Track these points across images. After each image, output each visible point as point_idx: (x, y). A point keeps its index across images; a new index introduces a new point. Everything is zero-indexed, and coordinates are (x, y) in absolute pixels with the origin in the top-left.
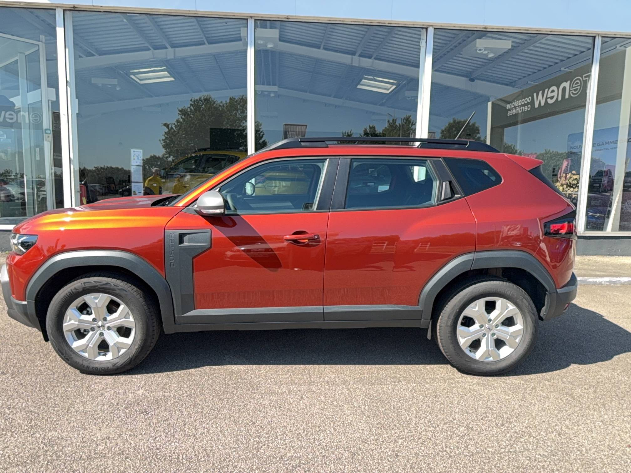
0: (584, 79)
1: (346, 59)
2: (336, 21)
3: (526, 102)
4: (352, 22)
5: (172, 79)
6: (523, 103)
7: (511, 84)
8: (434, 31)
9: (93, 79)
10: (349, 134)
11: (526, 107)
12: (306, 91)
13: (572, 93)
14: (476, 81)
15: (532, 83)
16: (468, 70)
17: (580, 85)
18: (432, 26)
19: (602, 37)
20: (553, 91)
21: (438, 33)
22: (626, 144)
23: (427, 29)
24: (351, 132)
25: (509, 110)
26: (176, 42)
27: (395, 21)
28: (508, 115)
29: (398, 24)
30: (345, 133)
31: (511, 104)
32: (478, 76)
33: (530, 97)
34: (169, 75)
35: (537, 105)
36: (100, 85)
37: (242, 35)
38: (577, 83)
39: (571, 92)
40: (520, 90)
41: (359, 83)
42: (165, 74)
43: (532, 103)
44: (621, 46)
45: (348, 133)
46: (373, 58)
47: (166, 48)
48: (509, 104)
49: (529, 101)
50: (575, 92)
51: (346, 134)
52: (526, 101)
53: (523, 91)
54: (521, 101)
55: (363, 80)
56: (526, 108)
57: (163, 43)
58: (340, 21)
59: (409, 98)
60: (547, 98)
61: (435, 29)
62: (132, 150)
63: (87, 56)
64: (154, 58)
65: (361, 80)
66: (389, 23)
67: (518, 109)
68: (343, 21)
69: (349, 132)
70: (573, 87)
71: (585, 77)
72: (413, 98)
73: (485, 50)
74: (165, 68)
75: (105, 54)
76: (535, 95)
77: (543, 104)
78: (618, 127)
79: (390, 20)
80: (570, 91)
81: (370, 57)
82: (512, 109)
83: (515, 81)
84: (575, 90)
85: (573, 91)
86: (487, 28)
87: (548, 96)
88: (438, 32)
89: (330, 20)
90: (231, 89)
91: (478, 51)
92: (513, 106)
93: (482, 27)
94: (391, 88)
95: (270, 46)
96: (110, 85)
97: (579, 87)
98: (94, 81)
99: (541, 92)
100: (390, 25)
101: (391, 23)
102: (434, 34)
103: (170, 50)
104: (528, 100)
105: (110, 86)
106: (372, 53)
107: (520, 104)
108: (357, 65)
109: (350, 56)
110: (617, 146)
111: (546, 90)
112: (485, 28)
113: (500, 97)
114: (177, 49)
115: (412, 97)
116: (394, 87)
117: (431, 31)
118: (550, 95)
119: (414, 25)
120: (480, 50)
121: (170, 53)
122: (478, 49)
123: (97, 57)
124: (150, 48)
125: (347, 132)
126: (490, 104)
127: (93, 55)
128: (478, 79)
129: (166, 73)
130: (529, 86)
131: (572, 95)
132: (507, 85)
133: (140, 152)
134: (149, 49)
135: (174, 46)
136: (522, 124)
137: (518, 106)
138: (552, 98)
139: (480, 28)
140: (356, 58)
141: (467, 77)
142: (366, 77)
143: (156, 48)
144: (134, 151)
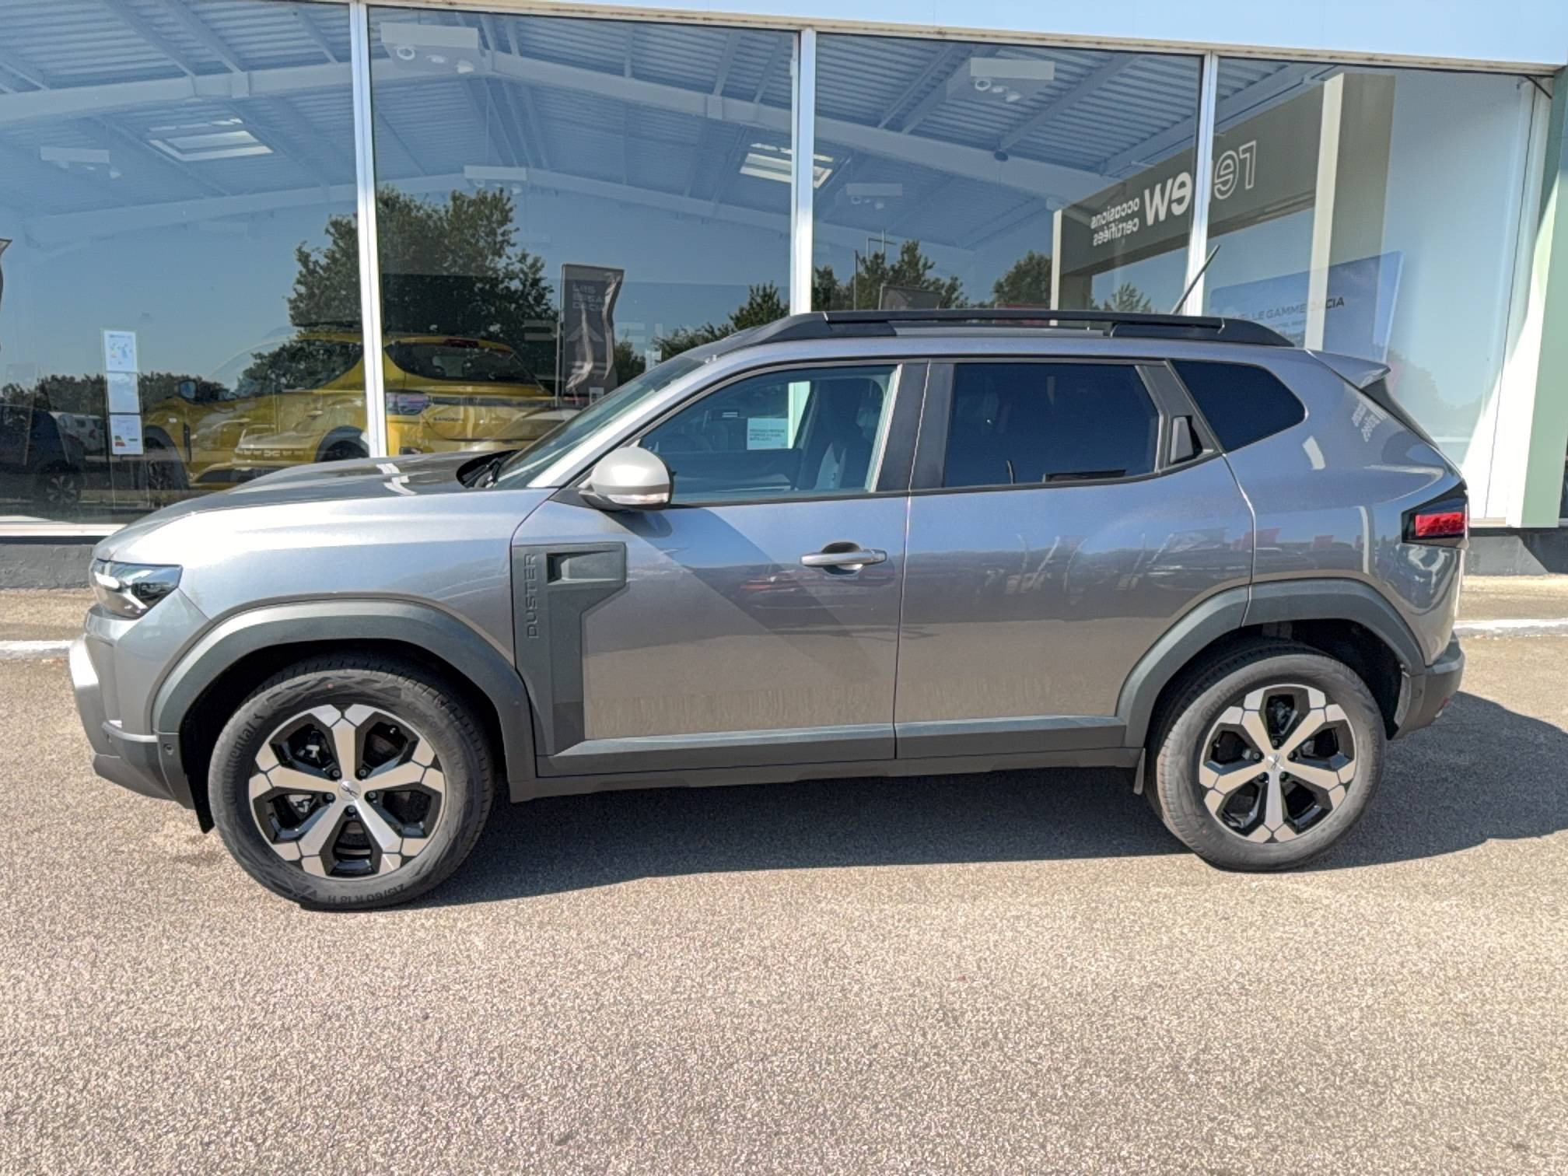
0: (1242, 157)
1: (690, 101)
2: (573, 11)
3: (1130, 212)
4: (612, 14)
5: (264, 150)
6: (1123, 214)
7: (1094, 166)
8: (817, 38)
9: (43, 149)
10: (768, 291)
11: (1130, 222)
12: (618, 181)
13: (1219, 190)
14: (1011, 159)
15: (1142, 164)
16: (993, 131)
17: (1234, 172)
18: (810, 26)
19: (1221, 57)
20: (1183, 185)
21: (827, 42)
22: (1322, 312)
23: (799, 33)
24: (771, 287)
25: (1096, 231)
26: (252, 56)
27: (721, 14)
28: (1095, 244)
29: (729, 21)
30: (758, 290)
31: (1099, 216)
32: (1014, 145)
33: (1137, 200)
34: (253, 140)
35: (1150, 220)
36: (65, 166)
37: (384, 41)
38: (1228, 166)
39: (1216, 187)
40: (1120, 181)
41: (742, 163)
42: (243, 137)
43: (1141, 213)
44: (1313, 78)
45: (765, 289)
46: (757, 99)
47: (228, 70)
48: (1095, 215)
49: (1136, 209)
50: (1224, 189)
51: (761, 293)
52: (1130, 208)
53: (1124, 184)
54: (1119, 208)
55: (750, 155)
56: (1130, 227)
57: (215, 59)
58: (583, 11)
59: (856, 199)
60: (1170, 202)
61: (819, 33)
62: (107, 333)
63: (19, 91)
64: (197, 96)
65: (745, 155)
66: (705, 19)
67: (1113, 229)
68: (590, 12)
69: (768, 286)
70: (1219, 177)
71: (1244, 152)
72: (868, 201)
73: (994, 85)
74: (238, 121)
75: (66, 85)
76: (1147, 193)
77: (1162, 217)
78: (1307, 274)
79: (706, 10)
80: (1213, 185)
81: (750, 98)
82: (1101, 228)
83: (1106, 160)
84: (1224, 183)
85: (1220, 186)
86: (945, 34)
87: (1173, 198)
88: (825, 41)
89: (558, 10)
90: (427, 174)
91: (978, 88)
92: (1104, 222)
93: (932, 30)
94: (823, 173)
95: (464, 69)
96: (92, 164)
97: (1231, 176)
98: (47, 154)
99: (1158, 187)
100: (707, 23)
101: (710, 19)
102: (818, 45)
103: (239, 75)
104: (1134, 205)
105: (91, 168)
106: (753, 87)
107: (1117, 217)
108: (720, 118)
109: (700, 96)
110: (1305, 316)
111: (1170, 182)
112: (940, 33)
113: (1076, 201)
114: (256, 73)
115: (864, 197)
116: (829, 172)
117: (809, 38)
118: (1177, 194)
119: (766, 23)
120: (982, 84)
121: (237, 84)
122: (978, 81)
123: (46, 93)
124: (186, 71)
125: (761, 286)
126: (1058, 216)
127: (37, 88)
128: (1015, 154)
129: (244, 133)
130: (1137, 172)
131: (1219, 196)
132: (1088, 169)
133: (129, 337)
134: (183, 74)
135: (248, 66)
136: (1128, 267)
137: (1114, 221)
138: (1180, 201)
139: (929, 33)
140: (715, 98)
141: (991, 149)
142: (758, 146)
143: (202, 70)
144: (112, 336)
